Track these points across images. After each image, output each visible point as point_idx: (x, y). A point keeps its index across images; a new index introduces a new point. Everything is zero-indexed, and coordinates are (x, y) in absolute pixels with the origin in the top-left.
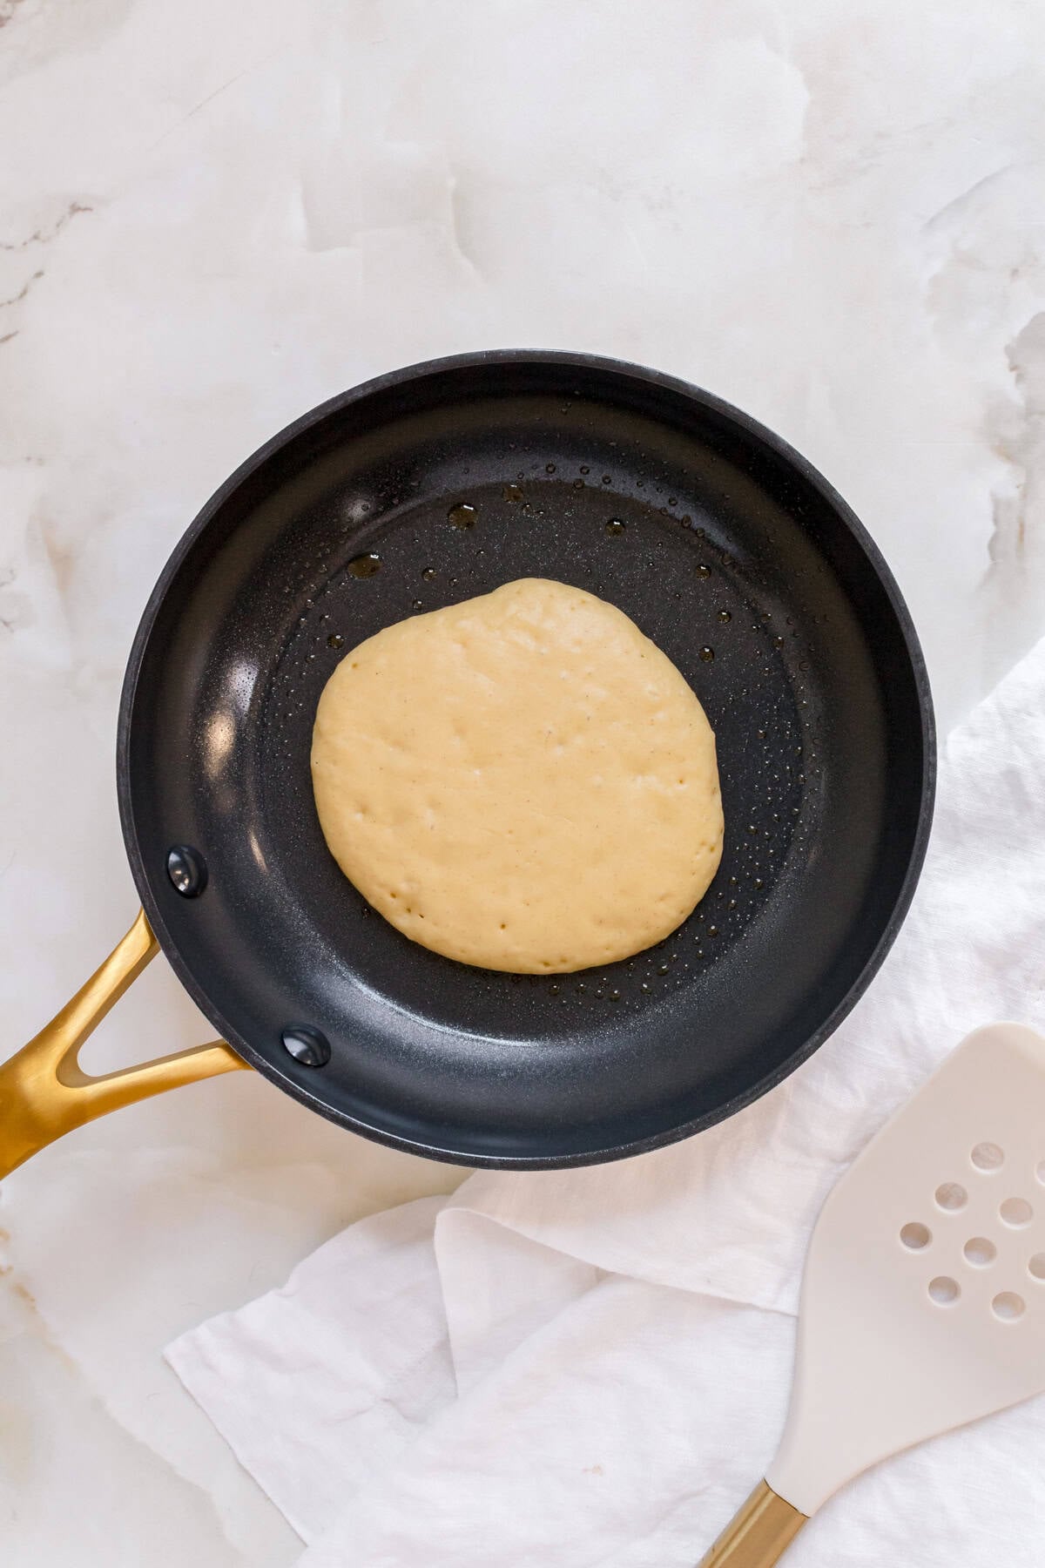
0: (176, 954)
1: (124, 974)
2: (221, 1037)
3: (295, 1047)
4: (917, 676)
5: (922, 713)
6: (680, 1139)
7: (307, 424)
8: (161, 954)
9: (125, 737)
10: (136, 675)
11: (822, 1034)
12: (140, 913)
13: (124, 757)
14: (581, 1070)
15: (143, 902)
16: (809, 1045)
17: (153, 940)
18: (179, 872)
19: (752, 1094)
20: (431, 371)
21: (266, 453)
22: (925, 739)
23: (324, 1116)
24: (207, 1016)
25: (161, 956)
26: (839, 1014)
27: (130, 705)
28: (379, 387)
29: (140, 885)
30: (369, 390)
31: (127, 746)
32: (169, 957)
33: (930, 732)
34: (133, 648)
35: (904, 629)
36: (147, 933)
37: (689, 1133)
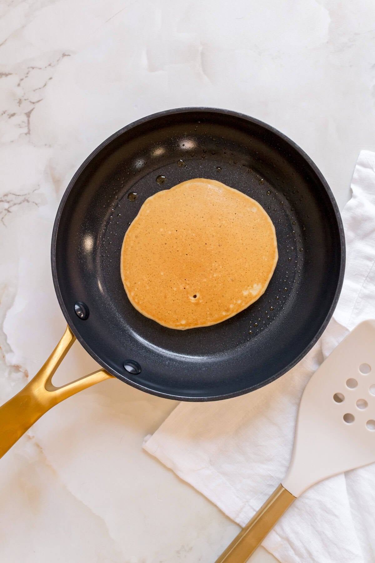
0: (82, 340)
1: (64, 349)
2: (102, 368)
3: (129, 368)
4: (334, 206)
5: (337, 219)
6: (270, 382)
7: (105, 145)
8: (77, 340)
9: (54, 265)
10: (55, 242)
11: (316, 338)
12: (67, 327)
13: (54, 272)
14: (231, 364)
15: (68, 322)
16: (312, 342)
17: (73, 336)
18: (80, 312)
19: (294, 362)
20: (147, 120)
21: (91, 157)
22: (339, 228)
23: (142, 390)
24: (96, 360)
25: (77, 341)
26: (321, 330)
27: (54, 253)
28: (129, 128)
29: (66, 316)
30: (126, 130)
31: (55, 268)
32: (79, 341)
33: (341, 225)
34: (53, 233)
35: (327, 190)
36: (70, 334)
37: (274, 379)
